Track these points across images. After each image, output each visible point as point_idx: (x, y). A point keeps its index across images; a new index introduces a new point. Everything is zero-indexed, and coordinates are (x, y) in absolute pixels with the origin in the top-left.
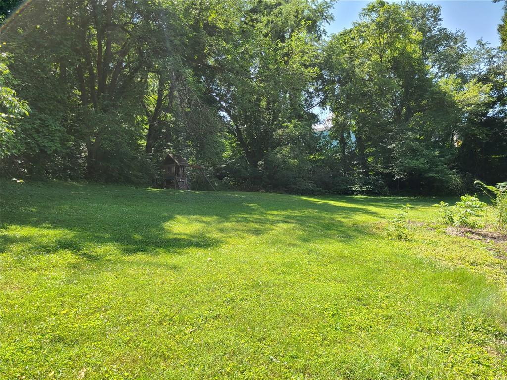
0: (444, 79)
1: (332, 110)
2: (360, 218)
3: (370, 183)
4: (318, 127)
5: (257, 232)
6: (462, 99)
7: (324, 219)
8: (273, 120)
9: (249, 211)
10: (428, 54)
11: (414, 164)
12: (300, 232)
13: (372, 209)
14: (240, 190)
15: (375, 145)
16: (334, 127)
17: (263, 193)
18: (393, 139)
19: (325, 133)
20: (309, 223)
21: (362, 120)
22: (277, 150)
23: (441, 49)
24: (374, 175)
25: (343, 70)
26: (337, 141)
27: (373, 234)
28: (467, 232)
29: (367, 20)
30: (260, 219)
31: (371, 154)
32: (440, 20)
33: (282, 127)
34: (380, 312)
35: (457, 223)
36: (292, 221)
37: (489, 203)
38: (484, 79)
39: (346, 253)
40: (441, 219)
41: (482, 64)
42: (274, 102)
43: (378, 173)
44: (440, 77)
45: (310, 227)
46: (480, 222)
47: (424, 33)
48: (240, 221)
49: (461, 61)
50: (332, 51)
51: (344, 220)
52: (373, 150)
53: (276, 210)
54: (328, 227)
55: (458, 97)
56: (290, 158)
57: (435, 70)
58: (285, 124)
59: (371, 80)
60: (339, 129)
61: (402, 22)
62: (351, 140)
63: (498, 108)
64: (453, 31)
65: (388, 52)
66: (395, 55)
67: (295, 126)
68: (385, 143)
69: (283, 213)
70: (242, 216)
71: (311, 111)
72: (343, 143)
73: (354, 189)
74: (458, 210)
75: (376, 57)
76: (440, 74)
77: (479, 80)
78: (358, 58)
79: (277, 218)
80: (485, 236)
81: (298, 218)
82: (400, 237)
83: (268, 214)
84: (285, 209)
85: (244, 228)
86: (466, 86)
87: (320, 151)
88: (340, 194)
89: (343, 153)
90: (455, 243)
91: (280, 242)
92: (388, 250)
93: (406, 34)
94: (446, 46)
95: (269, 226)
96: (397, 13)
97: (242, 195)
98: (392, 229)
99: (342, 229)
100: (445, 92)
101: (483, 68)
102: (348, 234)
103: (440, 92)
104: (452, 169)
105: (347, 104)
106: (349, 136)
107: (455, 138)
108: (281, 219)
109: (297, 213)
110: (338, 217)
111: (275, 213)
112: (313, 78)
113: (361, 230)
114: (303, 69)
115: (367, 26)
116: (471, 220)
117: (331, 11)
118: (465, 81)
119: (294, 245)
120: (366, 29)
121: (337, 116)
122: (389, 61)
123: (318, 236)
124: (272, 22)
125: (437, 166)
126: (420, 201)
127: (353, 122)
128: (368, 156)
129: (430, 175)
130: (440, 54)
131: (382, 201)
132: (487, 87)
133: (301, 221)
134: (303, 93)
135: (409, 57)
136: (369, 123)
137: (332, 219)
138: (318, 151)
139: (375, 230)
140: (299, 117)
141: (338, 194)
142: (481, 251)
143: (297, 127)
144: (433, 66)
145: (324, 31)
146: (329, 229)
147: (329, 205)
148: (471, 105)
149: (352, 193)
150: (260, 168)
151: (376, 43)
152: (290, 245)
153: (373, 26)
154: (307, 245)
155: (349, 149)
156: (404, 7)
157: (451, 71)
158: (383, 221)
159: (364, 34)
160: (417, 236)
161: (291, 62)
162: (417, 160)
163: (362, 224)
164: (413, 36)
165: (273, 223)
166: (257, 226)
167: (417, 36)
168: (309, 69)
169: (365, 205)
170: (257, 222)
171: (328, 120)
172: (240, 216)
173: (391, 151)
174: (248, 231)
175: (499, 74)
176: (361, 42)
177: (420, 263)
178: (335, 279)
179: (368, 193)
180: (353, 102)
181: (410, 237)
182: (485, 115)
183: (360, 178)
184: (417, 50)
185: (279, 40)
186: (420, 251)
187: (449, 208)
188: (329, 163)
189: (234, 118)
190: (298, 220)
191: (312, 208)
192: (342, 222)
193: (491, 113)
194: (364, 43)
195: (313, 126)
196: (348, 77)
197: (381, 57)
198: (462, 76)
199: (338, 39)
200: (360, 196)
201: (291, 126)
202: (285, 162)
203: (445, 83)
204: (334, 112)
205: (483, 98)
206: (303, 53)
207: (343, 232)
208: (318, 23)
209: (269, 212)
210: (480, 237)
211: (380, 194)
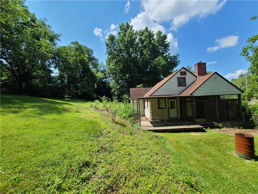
0: (93, 69)
1: (59, 70)
2: (65, 106)
3: (71, 95)
4: (53, 75)
5: (15, 112)
6: (97, 75)
7: (51, 106)
8: (32, 68)
9: (13, 103)
10: (90, 62)
11: (84, 91)
12: (39, 112)
13: (70, 103)
14: (11, 94)
15: (73, 84)
16: (59, 76)
17: (25, 96)
18: (79, 83)
19: (55, 77)
20: (44, 108)
21: (69, 76)
22: (33, 80)
23: (93, 61)
24: (73, 93)
25: (63, 58)
26: (60, 81)
27: (68, 111)
28: (95, 109)
29: (72, 46)
30: (18, 107)
31: (72, 86)
32: (93, 54)
33: (36, 72)
34: (64, 137)
35: (93, 107)
36: (36, 107)
37: (101, 102)
38: (102, 72)
39: (57, 118)
40: (90, 106)
41: (102, 68)
42: (32, 62)
43: (74, 92)
44: (92, 69)
45: (44, 109)
46: (99, 107)
47: (89, 56)
48: (5, 108)
49: (98, 66)
50: (59, 51)
51: (59, 107)
52: (72, 85)
53: (29, 103)
54: (52, 109)
55: (96, 75)
56: (39, 84)
57: (91, 66)
58: (37, 71)
59: (73, 64)
60: (61, 77)
61: (83, 50)
62: (65, 81)
63: (105, 79)
64: (96, 58)
65: (78, 57)
66: (81, 59)
67: (42, 73)
68: (76, 84)
69: (33, 104)
70: (8, 105)
71: (50, 69)
72: (62, 81)
73: (65, 97)
74: (94, 104)
75: (74, 58)
76: (92, 68)
77: (101, 72)
78: (69, 56)
79: (29, 106)
80: (99, 110)
81: (39, 106)
82: (77, 112)
83: (24, 105)
84: (34, 103)
85: (7, 111)
86: (98, 72)
87: (53, 83)
88: (60, 98)
89: (62, 85)
90: (92, 112)
91: (27, 116)
92: (72, 116)
93: (84, 54)
94: (94, 61)
95: (23, 109)
96: (82, 47)
97: (12, 97)
98: (75, 109)
99: (58, 110)
100: (93, 73)
101: (102, 69)
102: (59, 112)
103: (92, 72)
104: (94, 93)
105: (64, 69)
106: (64, 80)
107: (95, 85)
108: (30, 106)
109: (39, 104)
110: (57, 106)
111: (28, 104)
112: (51, 57)
113: (65, 110)
114: (46, 53)
115: (72, 47)
116: (97, 106)
117: (60, 38)
118: (98, 71)
119: (34, 117)
120: (72, 48)
121: (60, 73)
122: (79, 60)
123: (47, 113)
124: (34, 32)
125: (90, 92)
126: (86, 101)
127: (66, 76)
128: (71, 87)
129: (89, 94)
130: (93, 63)
131: (74, 101)
132: (103, 74)
133: (40, 107)
134: (47, 61)
135: (84, 61)
136: (72, 77)
137: (55, 106)
138: (52, 83)
139: (69, 110)
140: (45, 70)
141: (59, 98)
142: (98, 114)
143: (43, 73)
144: (91, 65)
145: (57, 43)
146: (52, 110)
147: (55, 101)
148: (99, 77)
149: (65, 98)
150: (23, 86)
151: (75, 54)
152: (31, 117)
153: (74, 48)
154: (40, 116)
155: (64, 84)
156: (84, 47)
157: (95, 68)
158: (73, 107)
159: (71, 50)
160: (82, 111)
161: (41, 49)
162: (85, 90)
163: (66, 108)
164: (86, 56)
165: (25, 108)
166: (16, 110)
167: (87, 56)
168: (49, 54)
169: (68, 102)
170: (16, 108)
171: (57, 73)
172: (7, 105)
173: (78, 86)
174: (8, 112)
175: (106, 71)
176: (70, 52)
177: (81, 119)
178: (49, 129)
179: (70, 98)
180: (67, 69)
181: (80, 112)
182: (102, 80)
183: (68, 93)
184: (87, 59)
185: (36, 39)
186: (82, 115)
187: (92, 103)
188: (57, 87)
189: (10, 63)
190: (39, 107)
191: (47, 102)
192: (58, 107)
193: (103, 80)
194: (71, 52)
195: (51, 74)
196: (65, 61)
197: (76, 58)
198: (97, 70)
199: (62, 48)
200: (67, 99)
201: (40, 72)
202: (36, 85)
203: (94, 70)
204: (59, 71)
205: (102, 76)
206: (47, 48)
207: (58, 111)
208: (55, 40)
209: (25, 104)
210: (98, 111)
211: (74, 99)
